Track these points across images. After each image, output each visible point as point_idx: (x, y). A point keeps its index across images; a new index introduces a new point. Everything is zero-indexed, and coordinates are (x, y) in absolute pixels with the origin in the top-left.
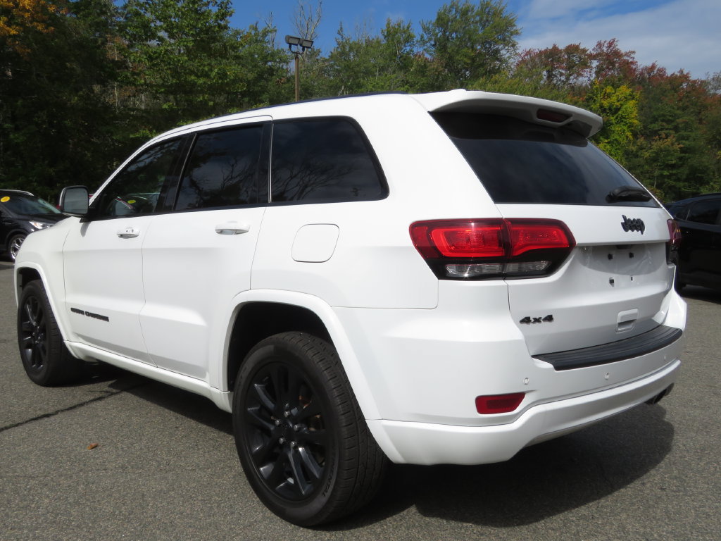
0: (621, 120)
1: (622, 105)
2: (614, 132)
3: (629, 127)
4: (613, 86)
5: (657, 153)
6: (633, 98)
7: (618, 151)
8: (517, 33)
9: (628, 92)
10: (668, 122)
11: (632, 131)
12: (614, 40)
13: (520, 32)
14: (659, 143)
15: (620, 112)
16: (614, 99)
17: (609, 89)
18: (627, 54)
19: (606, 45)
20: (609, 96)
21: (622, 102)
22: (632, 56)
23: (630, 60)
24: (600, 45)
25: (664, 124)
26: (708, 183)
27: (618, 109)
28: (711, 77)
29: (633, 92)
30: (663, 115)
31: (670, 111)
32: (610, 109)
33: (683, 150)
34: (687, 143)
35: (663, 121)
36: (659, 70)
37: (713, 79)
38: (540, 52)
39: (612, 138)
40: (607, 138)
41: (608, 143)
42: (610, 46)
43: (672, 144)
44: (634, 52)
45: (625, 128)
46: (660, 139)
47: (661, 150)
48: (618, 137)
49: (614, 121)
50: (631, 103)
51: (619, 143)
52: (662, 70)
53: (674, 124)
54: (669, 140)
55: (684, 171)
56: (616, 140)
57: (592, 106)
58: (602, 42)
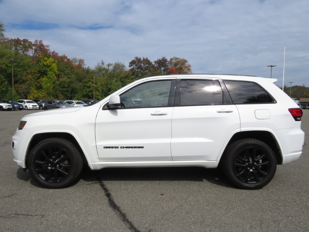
0: (51, 70)
1: (51, 65)
2: (49, 74)
3: (54, 73)
4: (47, 57)
5: (61, 82)
6: (55, 63)
7: (50, 81)
8: (4, 31)
9: (53, 60)
10: (63, 72)
11: (55, 74)
12: (41, 40)
13: (5, 30)
14: (62, 79)
15: (51, 67)
16: (48, 62)
17: (46, 58)
18: (46, 46)
19: (38, 41)
20: (46, 61)
21: (51, 64)
22: (48, 47)
23: (48, 49)
24: (36, 41)
25: (61, 72)
26: (77, 93)
27: (50, 66)
28: (73, 58)
29: (55, 60)
30: (60, 69)
31: (63, 68)
32: (47, 65)
33: (69, 82)
34: (70, 80)
35: (61, 71)
36: (56, 53)
37: (74, 59)
38: (12, 40)
39: (48, 76)
40: (46, 76)
41: (47, 78)
42: (40, 42)
43: (66, 80)
44: (49, 46)
45: (53, 73)
46: (61, 77)
47: (62, 81)
48: (50, 76)
49: (49, 70)
50: (54, 65)
51: (51, 78)
52: (57, 54)
53: (64, 73)
54: (65, 78)
55: (70, 89)
56: (50, 77)
57: (40, 64)
58: (37, 40)
